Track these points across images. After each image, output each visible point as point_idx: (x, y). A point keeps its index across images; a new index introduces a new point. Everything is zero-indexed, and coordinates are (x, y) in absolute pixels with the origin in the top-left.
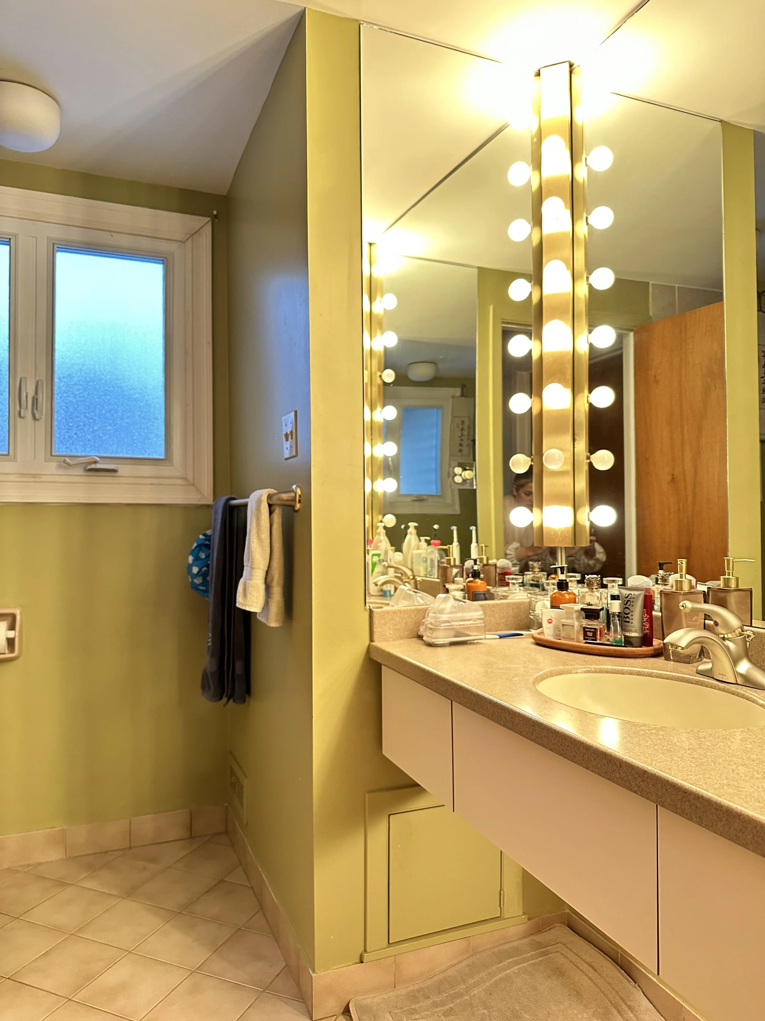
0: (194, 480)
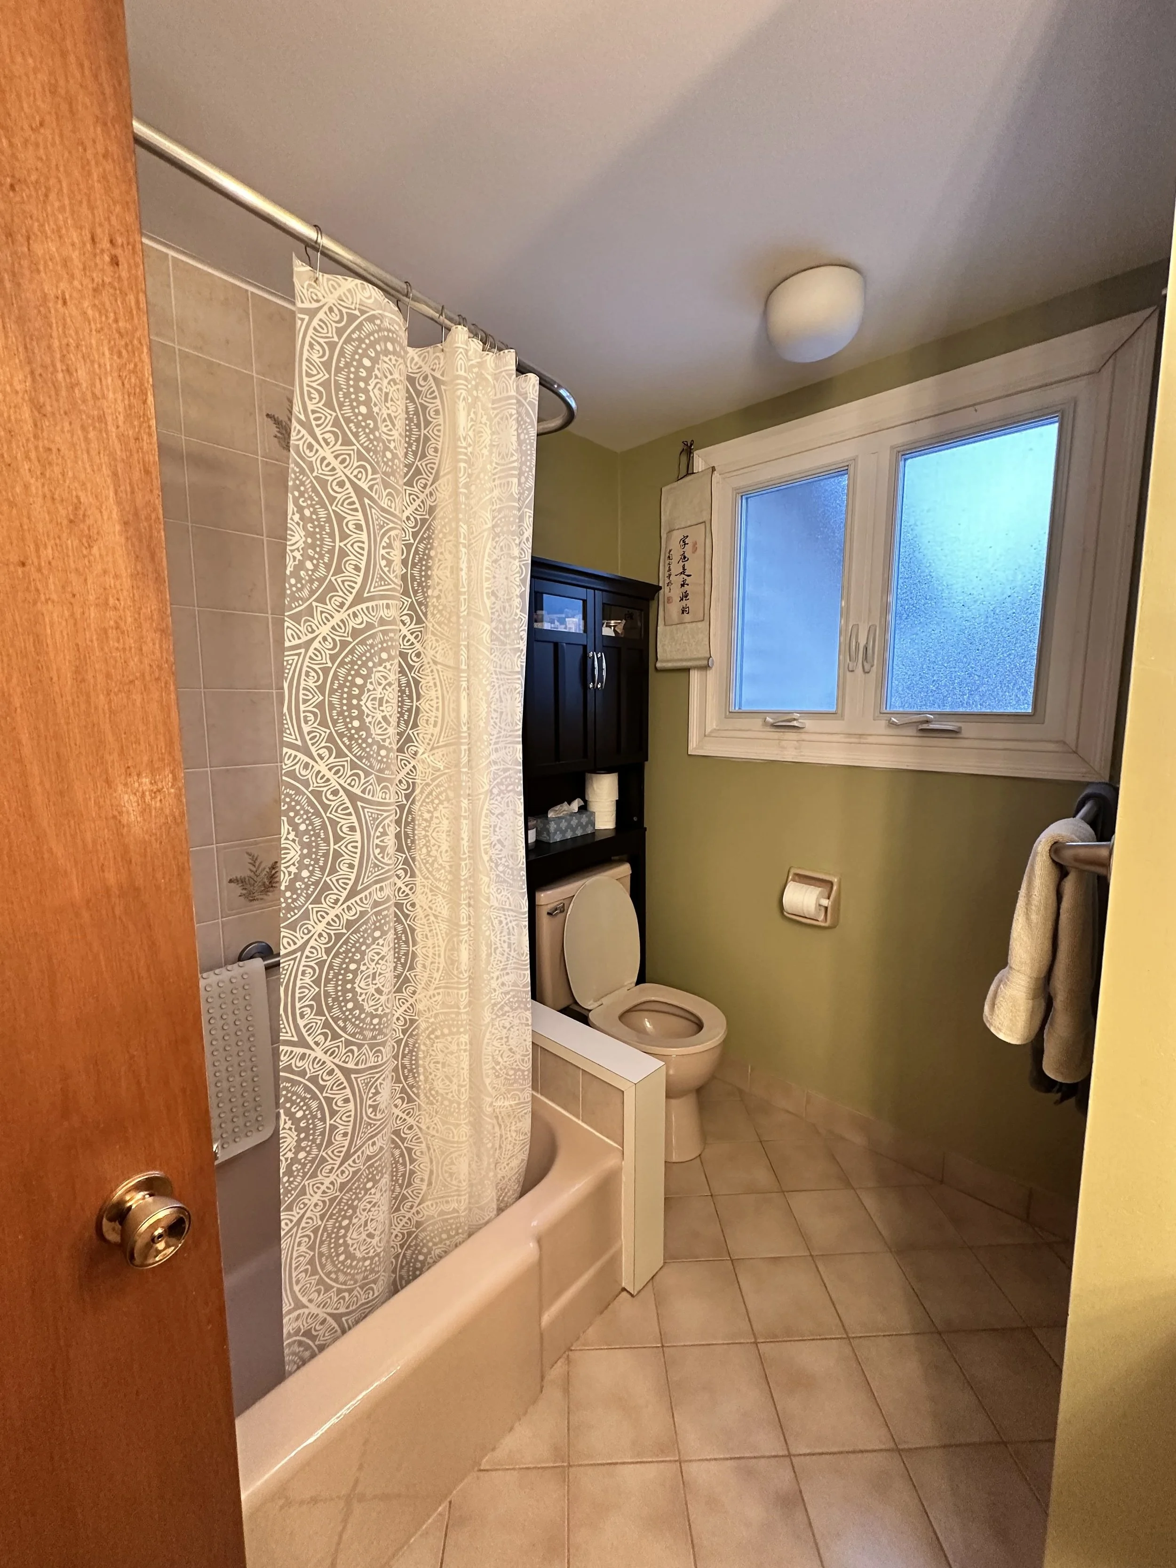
0: (1077, 747)
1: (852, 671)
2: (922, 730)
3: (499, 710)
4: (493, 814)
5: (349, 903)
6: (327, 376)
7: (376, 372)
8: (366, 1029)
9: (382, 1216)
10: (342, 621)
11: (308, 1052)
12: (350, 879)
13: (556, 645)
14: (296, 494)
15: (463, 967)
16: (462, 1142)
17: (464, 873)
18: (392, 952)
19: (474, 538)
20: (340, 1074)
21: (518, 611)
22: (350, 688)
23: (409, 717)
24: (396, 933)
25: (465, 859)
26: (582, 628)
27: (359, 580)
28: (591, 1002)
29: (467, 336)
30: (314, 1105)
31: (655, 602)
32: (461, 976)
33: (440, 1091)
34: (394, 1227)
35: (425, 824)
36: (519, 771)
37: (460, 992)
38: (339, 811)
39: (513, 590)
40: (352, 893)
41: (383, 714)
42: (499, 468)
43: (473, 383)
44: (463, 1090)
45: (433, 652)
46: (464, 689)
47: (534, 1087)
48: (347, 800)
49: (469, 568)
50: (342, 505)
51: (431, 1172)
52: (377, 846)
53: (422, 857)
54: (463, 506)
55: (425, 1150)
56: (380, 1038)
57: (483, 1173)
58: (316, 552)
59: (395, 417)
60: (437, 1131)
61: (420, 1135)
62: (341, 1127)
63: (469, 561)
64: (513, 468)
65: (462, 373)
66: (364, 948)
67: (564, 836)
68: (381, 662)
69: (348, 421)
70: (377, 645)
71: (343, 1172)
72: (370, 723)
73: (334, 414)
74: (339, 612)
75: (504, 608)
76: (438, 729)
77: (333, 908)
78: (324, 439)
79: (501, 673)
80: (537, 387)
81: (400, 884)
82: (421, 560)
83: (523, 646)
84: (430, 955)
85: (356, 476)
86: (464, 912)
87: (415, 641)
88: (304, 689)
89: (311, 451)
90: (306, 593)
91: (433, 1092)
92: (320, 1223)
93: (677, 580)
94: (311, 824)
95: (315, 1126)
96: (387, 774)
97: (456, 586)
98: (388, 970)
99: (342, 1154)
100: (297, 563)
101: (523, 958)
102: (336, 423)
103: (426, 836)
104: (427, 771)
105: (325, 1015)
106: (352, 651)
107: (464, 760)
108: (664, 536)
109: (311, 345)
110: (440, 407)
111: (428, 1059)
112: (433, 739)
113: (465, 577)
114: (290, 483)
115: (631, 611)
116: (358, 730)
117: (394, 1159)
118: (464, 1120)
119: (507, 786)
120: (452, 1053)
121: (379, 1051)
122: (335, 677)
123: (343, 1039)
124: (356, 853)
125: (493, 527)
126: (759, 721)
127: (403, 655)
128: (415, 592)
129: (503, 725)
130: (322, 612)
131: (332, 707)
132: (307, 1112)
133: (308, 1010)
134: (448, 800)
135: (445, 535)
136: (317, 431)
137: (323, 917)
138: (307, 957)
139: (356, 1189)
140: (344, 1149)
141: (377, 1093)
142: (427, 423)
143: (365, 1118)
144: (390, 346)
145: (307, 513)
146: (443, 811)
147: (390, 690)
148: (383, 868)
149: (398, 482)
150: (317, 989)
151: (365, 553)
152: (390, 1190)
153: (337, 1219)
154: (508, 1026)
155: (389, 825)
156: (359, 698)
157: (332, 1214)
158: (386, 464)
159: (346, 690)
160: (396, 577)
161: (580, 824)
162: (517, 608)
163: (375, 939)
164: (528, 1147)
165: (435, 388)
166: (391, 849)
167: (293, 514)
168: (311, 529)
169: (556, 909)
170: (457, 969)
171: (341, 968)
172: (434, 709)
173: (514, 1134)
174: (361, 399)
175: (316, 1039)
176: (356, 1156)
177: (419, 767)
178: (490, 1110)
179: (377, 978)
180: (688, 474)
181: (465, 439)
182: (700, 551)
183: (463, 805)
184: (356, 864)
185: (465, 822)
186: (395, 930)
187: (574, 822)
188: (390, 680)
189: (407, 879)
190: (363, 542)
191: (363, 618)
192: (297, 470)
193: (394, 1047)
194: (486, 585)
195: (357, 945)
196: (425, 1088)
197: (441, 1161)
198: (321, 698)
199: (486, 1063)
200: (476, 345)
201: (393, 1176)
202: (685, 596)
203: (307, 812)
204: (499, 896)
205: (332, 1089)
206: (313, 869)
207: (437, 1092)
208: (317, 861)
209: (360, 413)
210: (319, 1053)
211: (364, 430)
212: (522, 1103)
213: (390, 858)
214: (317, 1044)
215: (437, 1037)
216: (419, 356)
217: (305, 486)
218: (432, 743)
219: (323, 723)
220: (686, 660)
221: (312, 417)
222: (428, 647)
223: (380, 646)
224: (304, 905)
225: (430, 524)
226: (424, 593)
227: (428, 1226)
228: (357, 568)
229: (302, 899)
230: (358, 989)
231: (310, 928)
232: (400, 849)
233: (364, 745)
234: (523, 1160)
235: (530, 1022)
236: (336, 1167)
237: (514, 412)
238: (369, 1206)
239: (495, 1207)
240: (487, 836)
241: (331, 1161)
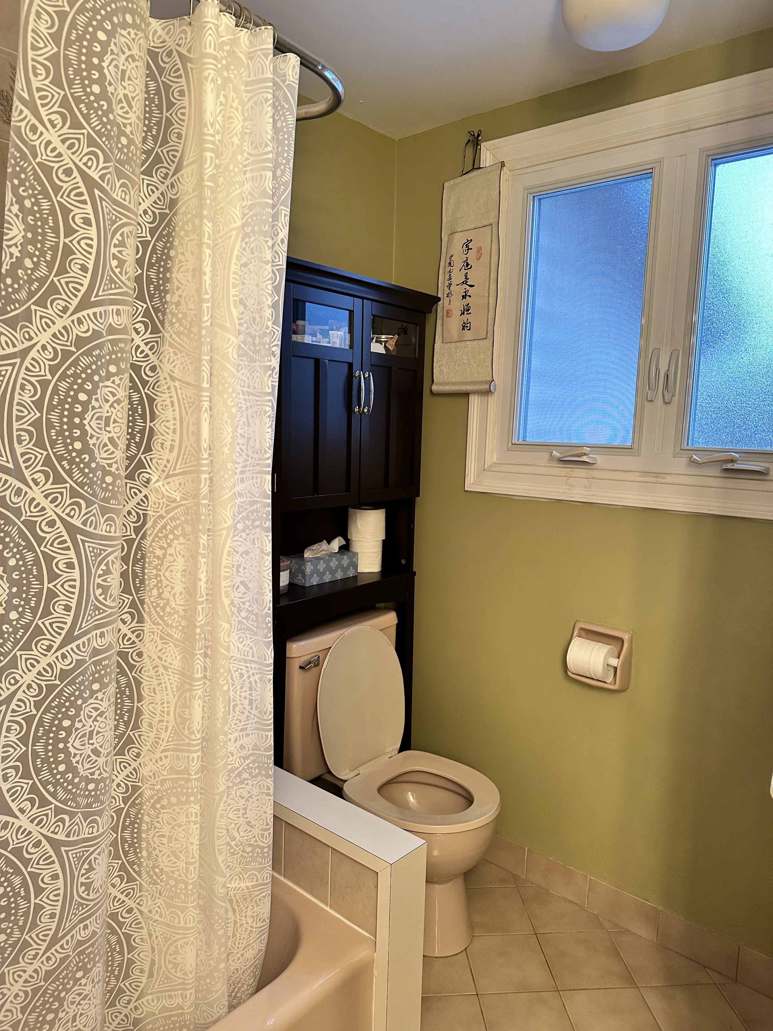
1: (652, 401)
2: (726, 470)
3: (246, 435)
4: (237, 552)
5: (63, 650)
6: (56, 49)
7: (113, 47)
8: (79, 795)
9: (93, 1011)
10: (65, 328)
11: (11, 820)
12: (65, 623)
13: (317, 361)
14: (16, 182)
15: (196, 726)
16: (188, 929)
17: (201, 619)
18: (113, 708)
19: (220, 237)
20: (48, 846)
21: (270, 324)
22: (72, 405)
23: (142, 439)
24: (119, 687)
25: (202, 603)
26: (348, 343)
27: (86, 282)
28: (348, 771)
29: (217, 10)
30: (17, 881)
31: (432, 315)
32: (193, 737)
33: (165, 869)
34: (108, 1024)
35: (156, 562)
36: (266, 505)
37: (191, 755)
38: (55, 545)
39: (265, 300)
40: (69, 639)
41: (110, 435)
42: (252, 159)
43: (224, 62)
44: (191, 868)
45: (170, 367)
46: (206, 411)
47: (275, 867)
48: (64, 533)
49: (214, 272)
50: (68, 196)
51: (153, 963)
52: (99, 586)
53: (152, 599)
54: (208, 202)
55: (146, 937)
56: (96, 807)
57: (213, 963)
58: (37, 249)
59: (133, 98)
60: (161, 916)
61: (141, 920)
62: (48, 907)
63: (213, 264)
64: (266, 160)
65: (211, 51)
66: (79, 702)
67: (321, 578)
68: (109, 375)
69: (78, 101)
70: (104, 357)
71: (49, 959)
72: (94, 445)
73: (62, 93)
74: (62, 317)
75: (254, 319)
76: (175, 454)
77: (46, 655)
78: (50, 120)
79: (249, 394)
80: (297, 69)
81: (124, 629)
82: (159, 260)
83: (275, 363)
84: (158, 712)
85: (85, 164)
86: (199, 662)
87: (150, 353)
88: (19, 404)
89: (35, 133)
90: (23, 295)
91: (157, 870)
92: (20, 1016)
93: (458, 290)
94: (23, 558)
95: (17, 905)
96: (113, 504)
97: (199, 291)
98: (108, 728)
99: (48, 939)
100: (14, 260)
101: (266, 717)
102: (64, 103)
103: (157, 576)
104: (161, 501)
105: (32, 779)
106: (75, 363)
107: (205, 490)
108: (445, 238)
109: (38, 15)
110: (185, 88)
111: (152, 832)
112: (169, 466)
113: (208, 282)
114: (9, 170)
115: (404, 324)
116: (80, 453)
117: (110, 946)
118: (192, 903)
119: (254, 521)
120: (180, 826)
121: (95, 821)
122: (55, 391)
123: (53, 806)
124: (73, 593)
125: (243, 226)
126: (546, 455)
127: (136, 368)
128: (151, 297)
129: (250, 453)
130: (41, 317)
131: (50, 425)
132: (9, 889)
133: (13, 772)
134: (184, 535)
135: (187, 235)
136: (43, 112)
137: (33, 666)
138: (13, 711)
139: (64, 978)
140: (51, 933)
141: (91, 869)
142: (170, 105)
143: (76, 897)
144: (129, 18)
145: (28, 204)
146: (179, 547)
147: (118, 408)
148: (104, 611)
149: (134, 170)
150: (24, 749)
151: (94, 251)
152: (104, 982)
153: (40, 1013)
154: (246, 795)
155: (113, 562)
156: (82, 416)
157: (35, 1007)
158: (120, 150)
159: (67, 406)
160: (129, 279)
161: (340, 566)
162: (269, 320)
163: (93, 693)
164: (266, 936)
165: (180, 66)
166: (115, 590)
167: (12, 204)
168: (32, 223)
169: (310, 663)
170: (189, 729)
171: (52, 725)
172: (170, 432)
173: (250, 920)
174: (94, 77)
175: (21, 806)
176: (64, 941)
177: (152, 498)
178: (222, 891)
179: (95, 737)
180: (473, 169)
181: (212, 125)
182: (485, 259)
183: (202, 541)
184: (73, 606)
185: (203, 560)
186: (118, 682)
187: (334, 563)
188: (119, 396)
189: (134, 624)
190: (92, 239)
191: (90, 326)
192: (18, 155)
193: (112, 817)
194: (232, 292)
195: (72, 698)
196: (147, 866)
197: (164, 950)
198: (38, 415)
199: (219, 838)
200: (228, 20)
201: (108, 966)
202: (466, 310)
203: (17, 545)
204: (241, 646)
205: (38, 864)
206: (24, 610)
207: (161, 870)
208: (28, 601)
209: (92, 93)
210: (24, 822)
211: (96, 112)
212: (263, 885)
213: (113, 601)
214: (22, 811)
215: (163, 807)
216: (163, 29)
217: (26, 174)
218: (167, 470)
219: (40, 444)
220: (465, 383)
221: (37, 95)
222: (165, 361)
223: (108, 358)
224: (11, 651)
225: (170, 220)
226: (161, 298)
227: (148, 1024)
228: (84, 269)
229: (9, 645)
230: (72, 750)
231: (18, 677)
232: (126, 590)
233: (87, 470)
234: (260, 951)
235: (271, 791)
236: (41, 952)
237: (270, 96)
238: (78, 999)
239: (226, 1003)
240: (229, 577)
241: (35, 946)
